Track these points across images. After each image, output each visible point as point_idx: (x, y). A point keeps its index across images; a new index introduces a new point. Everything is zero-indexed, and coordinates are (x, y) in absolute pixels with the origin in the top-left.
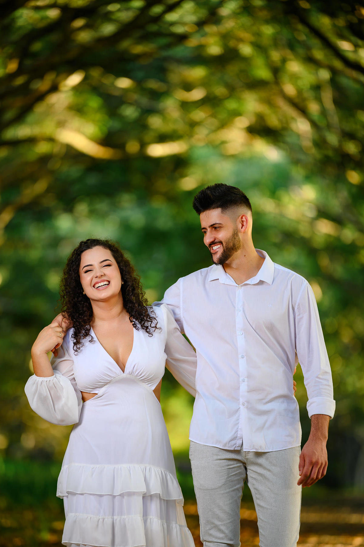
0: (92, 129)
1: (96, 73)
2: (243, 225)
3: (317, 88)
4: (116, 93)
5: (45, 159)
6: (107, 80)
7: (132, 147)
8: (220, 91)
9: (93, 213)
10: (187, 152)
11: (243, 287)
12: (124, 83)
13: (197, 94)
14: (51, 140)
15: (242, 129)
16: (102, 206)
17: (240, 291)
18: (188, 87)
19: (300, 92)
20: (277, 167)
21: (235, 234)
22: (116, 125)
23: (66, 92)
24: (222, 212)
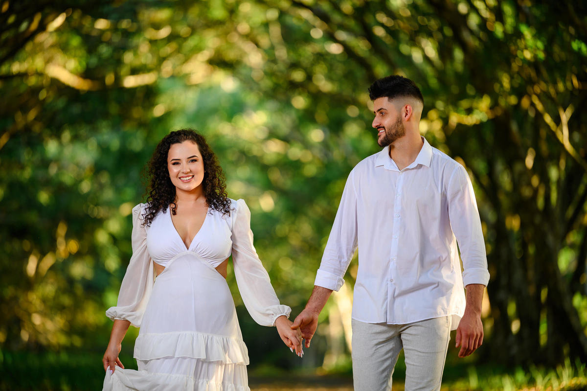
0: (73, 64)
1: (76, 15)
2: (406, 114)
3: (266, 25)
4: (94, 34)
5: (35, 91)
6: (87, 22)
7: (110, 79)
8: (183, 30)
9: (76, 138)
10: (155, 82)
11: (404, 173)
12: (102, 24)
13: (164, 32)
14: (40, 74)
15: (203, 62)
16: (83, 131)
17: (402, 176)
18: (157, 26)
19: (252, 28)
20: (233, 95)
21: (399, 121)
22: (94, 61)
23: (51, 33)
24: (389, 100)
